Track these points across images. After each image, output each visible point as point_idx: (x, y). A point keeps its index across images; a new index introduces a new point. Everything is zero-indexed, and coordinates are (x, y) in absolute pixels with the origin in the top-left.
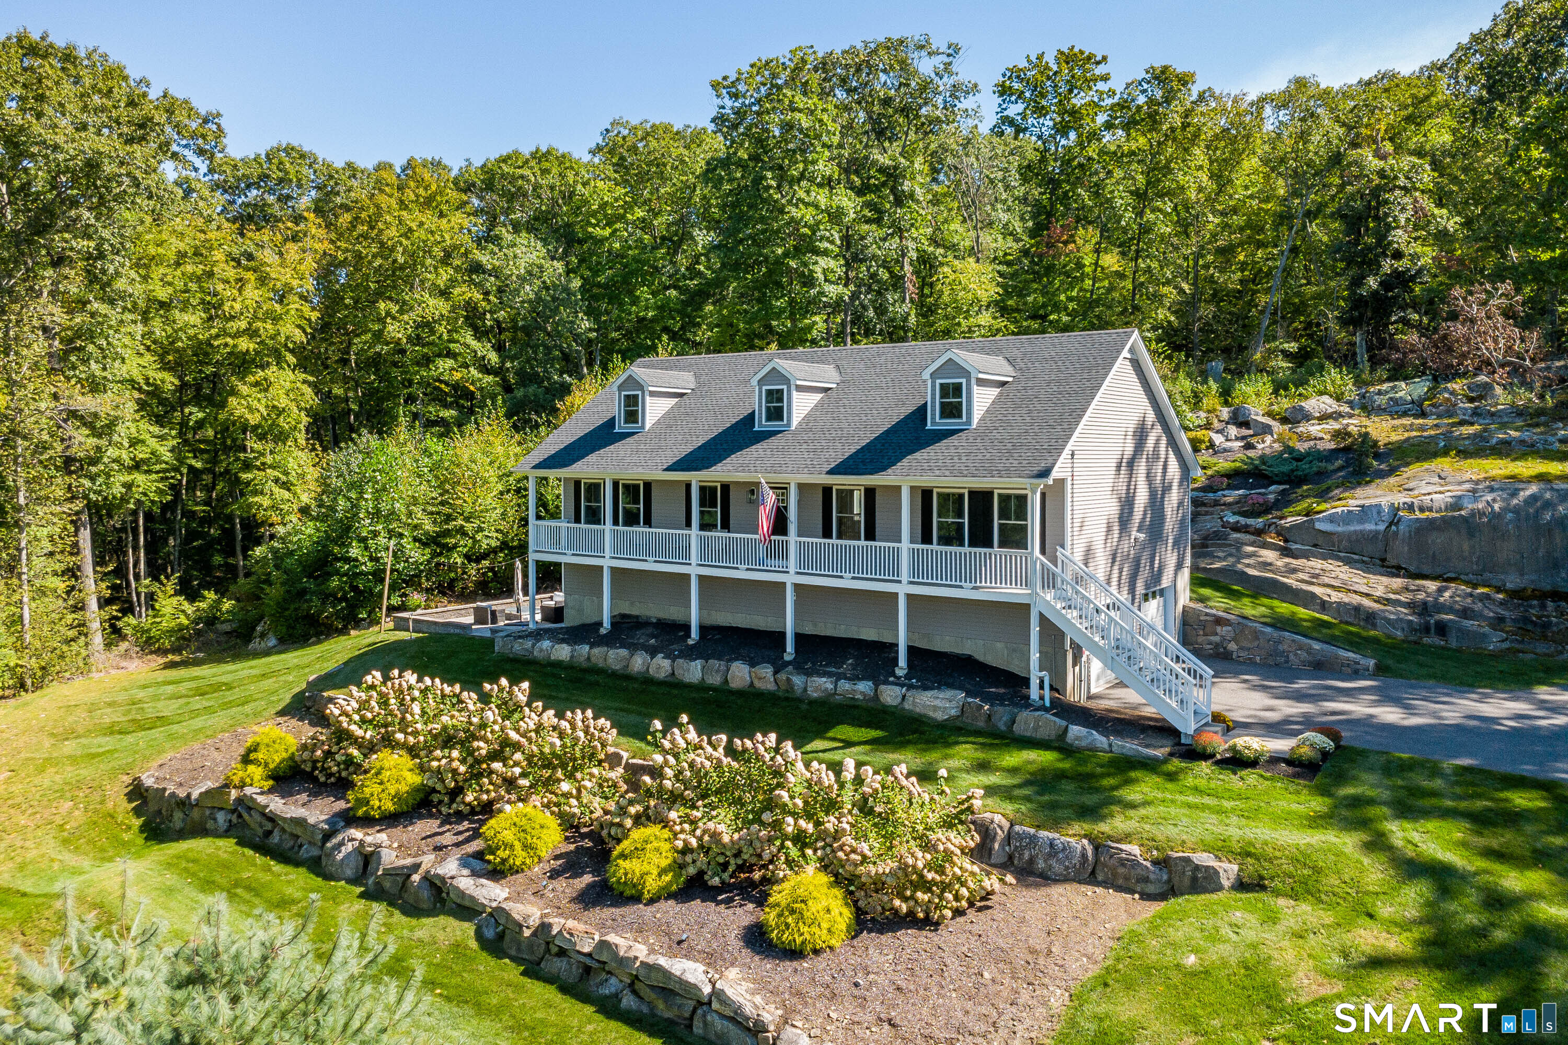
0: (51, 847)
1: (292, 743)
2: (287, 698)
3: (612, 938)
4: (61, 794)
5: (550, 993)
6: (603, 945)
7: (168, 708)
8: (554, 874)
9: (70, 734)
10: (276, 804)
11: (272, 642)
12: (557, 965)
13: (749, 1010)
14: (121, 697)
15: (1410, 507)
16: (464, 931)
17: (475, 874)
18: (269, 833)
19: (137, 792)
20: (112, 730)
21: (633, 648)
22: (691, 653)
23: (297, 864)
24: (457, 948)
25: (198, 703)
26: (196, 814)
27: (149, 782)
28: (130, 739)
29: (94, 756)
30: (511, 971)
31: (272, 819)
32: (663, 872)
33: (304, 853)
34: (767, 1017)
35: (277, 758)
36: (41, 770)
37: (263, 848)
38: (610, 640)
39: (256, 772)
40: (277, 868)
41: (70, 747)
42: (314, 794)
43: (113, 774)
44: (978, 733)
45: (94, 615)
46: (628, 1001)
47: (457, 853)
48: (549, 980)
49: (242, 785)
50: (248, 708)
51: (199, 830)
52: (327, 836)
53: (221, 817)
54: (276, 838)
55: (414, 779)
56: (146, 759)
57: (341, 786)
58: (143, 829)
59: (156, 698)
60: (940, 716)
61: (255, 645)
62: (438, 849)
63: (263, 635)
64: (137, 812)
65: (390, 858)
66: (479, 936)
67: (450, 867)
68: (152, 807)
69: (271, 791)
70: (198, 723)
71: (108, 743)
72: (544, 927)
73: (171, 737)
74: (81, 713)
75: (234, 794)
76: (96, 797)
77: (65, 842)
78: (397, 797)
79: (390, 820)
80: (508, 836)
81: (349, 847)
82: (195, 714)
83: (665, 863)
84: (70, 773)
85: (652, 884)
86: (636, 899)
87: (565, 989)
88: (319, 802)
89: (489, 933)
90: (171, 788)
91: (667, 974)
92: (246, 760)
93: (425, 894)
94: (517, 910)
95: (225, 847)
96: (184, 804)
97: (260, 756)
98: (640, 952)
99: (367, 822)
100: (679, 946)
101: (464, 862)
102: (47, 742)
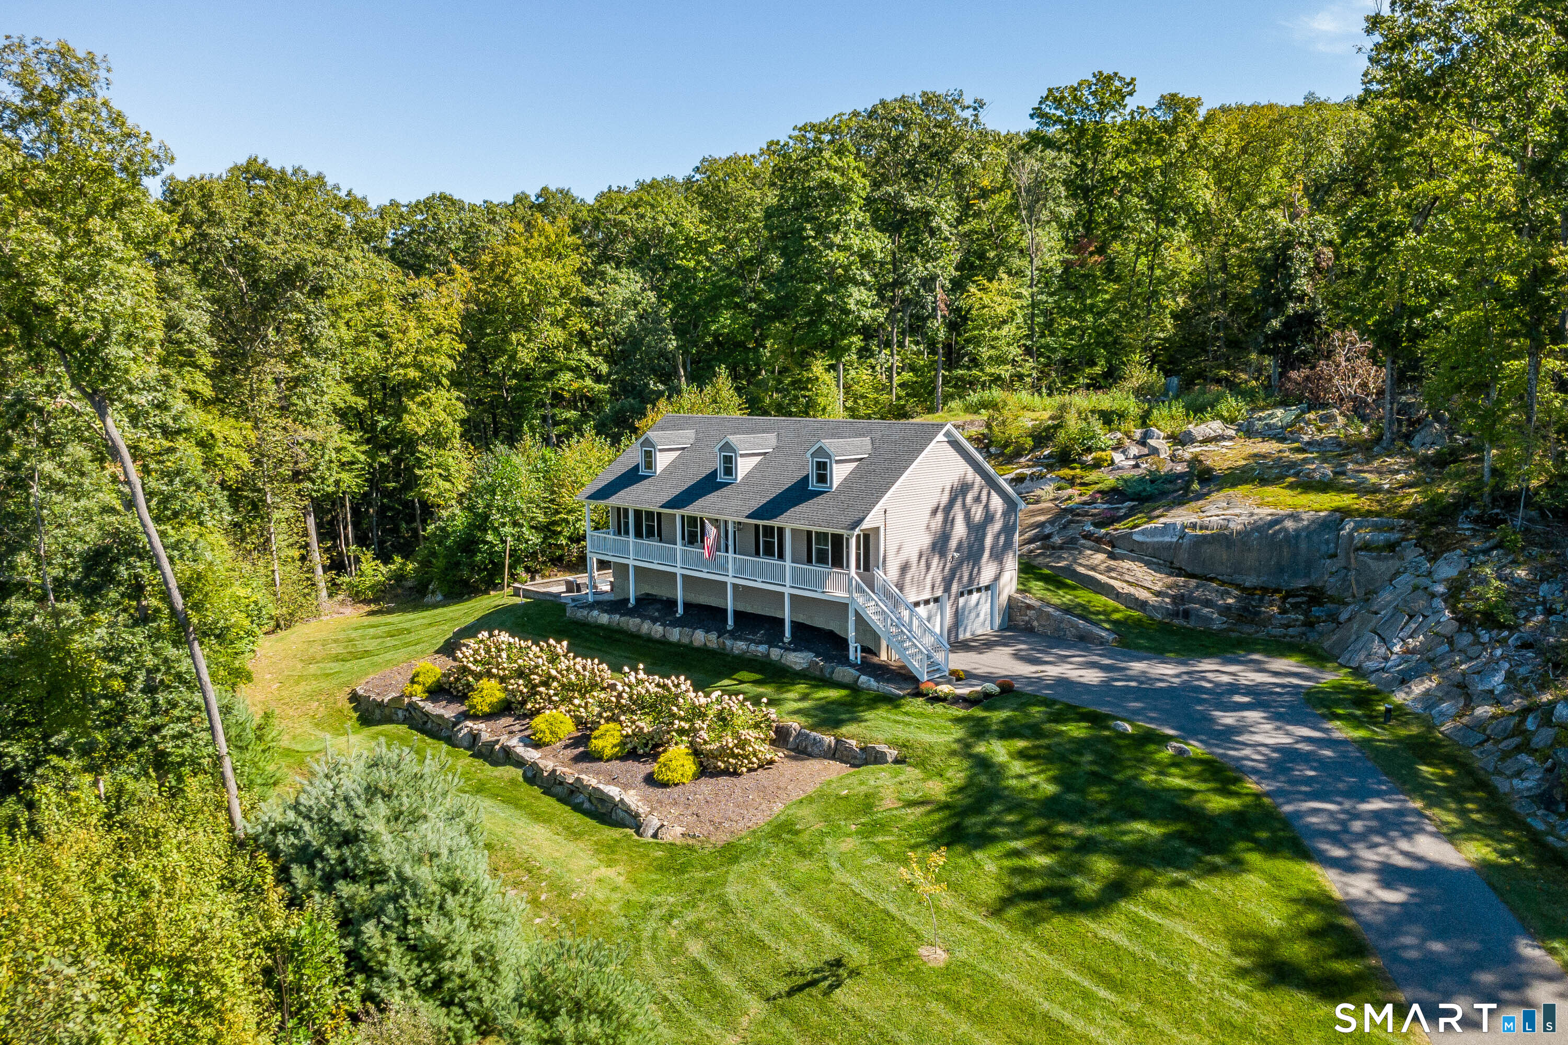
0: (308, 727)
1: (438, 671)
2: (441, 642)
3: (583, 776)
4: (311, 697)
5: (552, 801)
6: (578, 779)
7: (371, 645)
8: (566, 747)
9: (312, 660)
10: (429, 707)
11: (439, 597)
12: (558, 789)
13: (633, 807)
14: (341, 636)
15: (1194, 526)
16: (517, 773)
17: (526, 745)
18: (425, 723)
19: (354, 697)
20: (337, 659)
21: (644, 618)
22: (677, 623)
23: (439, 739)
24: (513, 782)
25: (390, 642)
26: (387, 711)
27: (361, 692)
28: (348, 665)
29: (328, 675)
30: (537, 791)
31: (426, 714)
32: (615, 746)
33: (443, 734)
34: (641, 811)
35: (430, 681)
36: (297, 683)
37: (422, 731)
38: (631, 613)
39: (418, 688)
40: (429, 740)
41: (313, 668)
42: (450, 702)
43: (340, 686)
44: (814, 678)
45: (320, 577)
46: (587, 805)
47: (520, 735)
48: (553, 796)
49: (411, 696)
50: (418, 648)
51: (389, 720)
52: (455, 724)
53: (400, 713)
54: (429, 725)
55: (502, 695)
56: (359, 678)
57: (462, 697)
58: (358, 719)
59: (363, 637)
60: (798, 668)
61: (428, 599)
62: (511, 733)
63: (433, 592)
64: (355, 709)
65: (486, 737)
66: (524, 776)
67: (514, 742)
68: (363, 706)
69: (426, 699)
70: (388, 656)
71: (336, 667)
72: (554, 771)
73: (374, 665)
74: (317, 648)
75: (406, 700)
76: (332, 700)
77: (317, 725)
78: (491, 705)
79: (487, 717)
80: (543, 726)
81: (466, 730)
82: (387, 649)
83: (616, 742)
84: (315, 685)
85: (608, 752)
86: (600, 759)
87: (560, 800)
88: (451, 706)
89: (529, 774)
90: (373, 696)
91: (602, 792)
92: (413, 682)
93: (501, 755)
94: (542, 763)
95: (403, 729)
96: (380, 705)
97: (420, 679)
98: (594, 782)
99: (475, 717)
100: (614, 781)
101: (521, 740)
102: (299, 666)
